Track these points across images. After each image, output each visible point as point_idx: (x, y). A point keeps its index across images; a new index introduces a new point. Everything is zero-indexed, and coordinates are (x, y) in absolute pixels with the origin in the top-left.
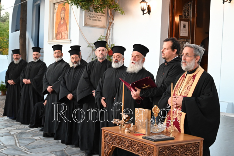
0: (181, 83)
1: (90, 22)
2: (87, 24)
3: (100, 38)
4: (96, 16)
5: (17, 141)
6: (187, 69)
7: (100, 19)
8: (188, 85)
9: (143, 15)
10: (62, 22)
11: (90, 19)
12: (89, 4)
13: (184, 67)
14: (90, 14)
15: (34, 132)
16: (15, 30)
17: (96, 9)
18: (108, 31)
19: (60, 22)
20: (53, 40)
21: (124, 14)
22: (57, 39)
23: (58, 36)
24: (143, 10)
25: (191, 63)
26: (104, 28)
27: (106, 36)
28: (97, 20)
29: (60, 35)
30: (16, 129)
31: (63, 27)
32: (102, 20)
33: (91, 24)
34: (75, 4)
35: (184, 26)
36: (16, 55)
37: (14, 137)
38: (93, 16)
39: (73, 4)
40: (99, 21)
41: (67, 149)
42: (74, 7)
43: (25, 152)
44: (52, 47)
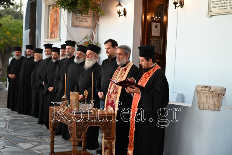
0: (117, 74)
1: (77, 23)
2: (74, 24)
3: (86, 37)
4: (83, 17)
5: (8, 125)
6: (120, 64)
7: (87, 20)
8: (121, 76)
9: (119, 17)
10: (55, 23)
11: (77, 21)
12: (74, 8)
13: (118, 63)
14: (77, 16)
15: (26, 119)
16: (28, 28)
17: (81, 12)
18: (93, 31)
19: (54, 22)
20: (48, 39)
21: (105, 16)
22: (51, 38)
23: (52, 35)
24: (119, 13)
25: (124, 60)
26: (90, 28)
27: (92, 36)
28: (84, 21)
29: (54, 34)
30: (12, 117)
31: (56, 28)
32: (88, 21)
33: (78, 25)
34: (63, 7)
35: (156, 27)
36: (17, 51)
37: (7, 122)
38: (79, 17)
39: (61, 7)
40: (85, 21)
41: (46, 131)
42: (63, 9)
43: (11, 132)
44: (44, 45)
